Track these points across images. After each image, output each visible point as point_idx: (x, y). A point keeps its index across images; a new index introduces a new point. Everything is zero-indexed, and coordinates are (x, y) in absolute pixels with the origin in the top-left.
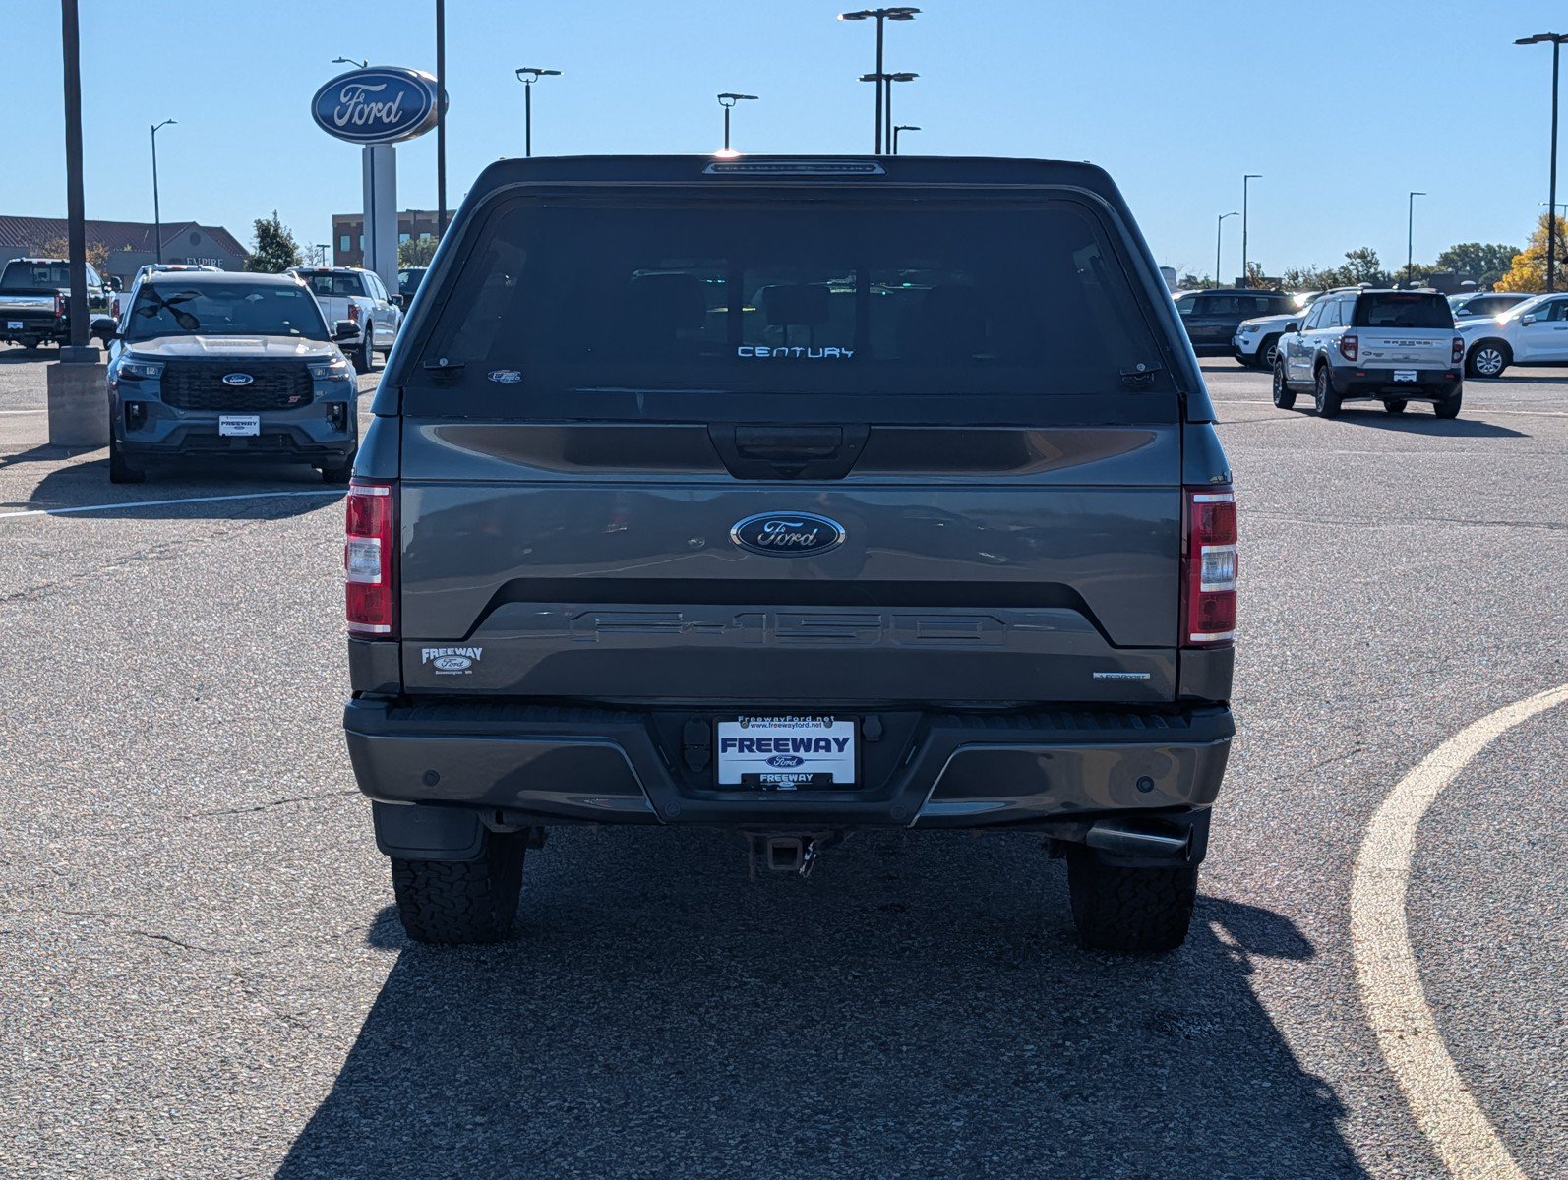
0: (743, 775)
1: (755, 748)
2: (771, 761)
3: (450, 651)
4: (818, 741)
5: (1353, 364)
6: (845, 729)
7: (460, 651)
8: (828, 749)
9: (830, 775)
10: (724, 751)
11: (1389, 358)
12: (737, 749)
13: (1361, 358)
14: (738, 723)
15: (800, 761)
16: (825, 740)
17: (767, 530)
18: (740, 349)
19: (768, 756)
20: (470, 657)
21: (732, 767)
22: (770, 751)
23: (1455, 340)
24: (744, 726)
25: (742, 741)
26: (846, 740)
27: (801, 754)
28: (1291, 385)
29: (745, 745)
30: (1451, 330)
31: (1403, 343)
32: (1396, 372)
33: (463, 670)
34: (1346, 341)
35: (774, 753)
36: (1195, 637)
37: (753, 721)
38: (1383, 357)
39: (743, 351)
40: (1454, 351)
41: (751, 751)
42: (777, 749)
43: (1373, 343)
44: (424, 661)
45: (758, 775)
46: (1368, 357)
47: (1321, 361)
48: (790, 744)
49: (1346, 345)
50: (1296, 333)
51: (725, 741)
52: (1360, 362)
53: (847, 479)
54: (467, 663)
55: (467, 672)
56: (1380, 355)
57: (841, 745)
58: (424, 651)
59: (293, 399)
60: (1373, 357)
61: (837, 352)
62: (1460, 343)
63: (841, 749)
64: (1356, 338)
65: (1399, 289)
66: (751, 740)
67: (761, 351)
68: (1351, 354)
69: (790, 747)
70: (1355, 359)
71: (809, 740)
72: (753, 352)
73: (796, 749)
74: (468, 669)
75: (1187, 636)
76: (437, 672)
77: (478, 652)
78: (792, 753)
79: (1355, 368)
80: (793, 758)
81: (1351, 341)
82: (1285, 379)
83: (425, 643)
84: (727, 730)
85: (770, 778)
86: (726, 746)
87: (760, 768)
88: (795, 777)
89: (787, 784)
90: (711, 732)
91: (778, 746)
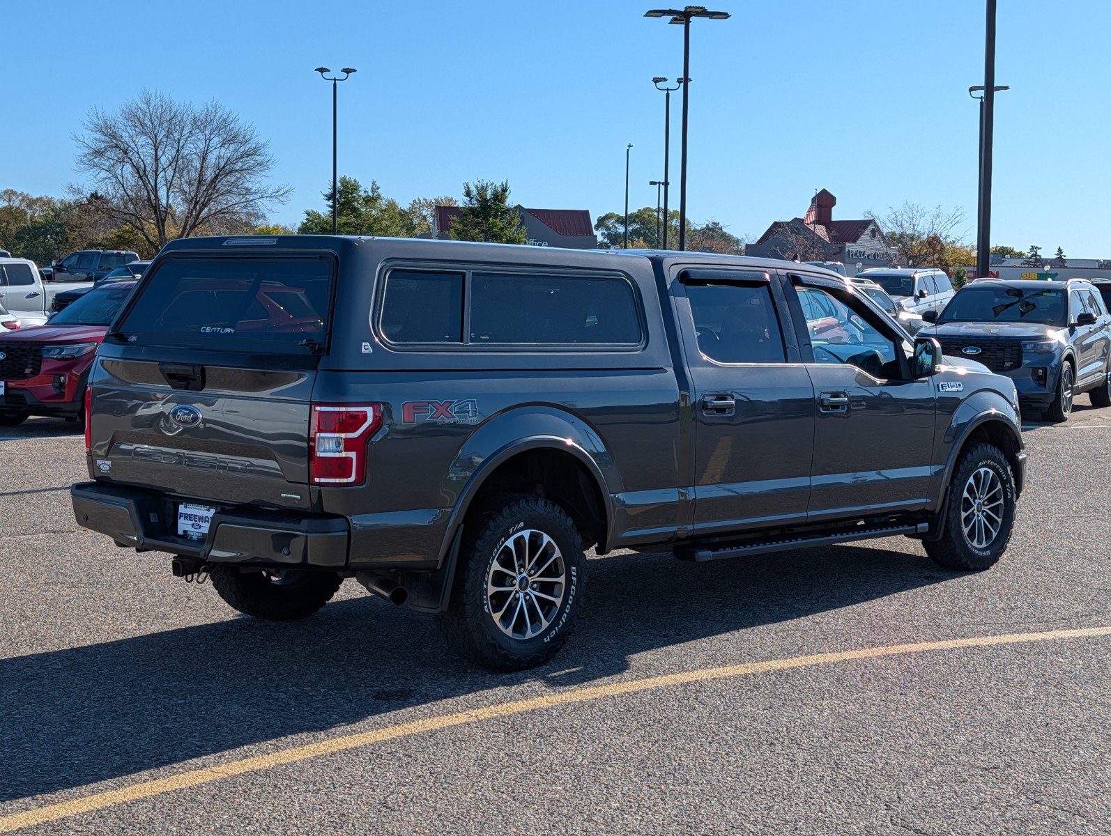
0: (184, 531)
2: (193, 525)
3: (103, 462)
6: (210, 513)
7: (106, 462)
9: (203, 533)
10: (180, 519)
12: (183, 518)
15: (200, 527)
16: (206, 517)
19: (192, 523)
20: (108, 465)
21: (182, 526)
22: (193, 521)
25: (185, 514)
26: (210, 517)
27: (200, 523)
29: (188, 517)
36: (317, 480)
37: (188, 506)
39: (203, 329)
41: (187, 520)
42: (195, 520)
45: (187, 531)
48: (198, 518)
51: (181, 513)
54: (108, 468)
55: (107, 473)
58: (99, 460)
59: (1008, 364)
63: (208, 522)
66: (187, 514)
71: (202, 516)
73: (200, 521)
74: (108, 470)
75: (313, 480)
76: (100, 471)
77: (110, 463)
78: (198, 522)
80: (198, 525)
84: (182, 509)
85: (191, 533)
86: (181, 516)
87: (189, 528)
88: (197, 534)
89: (195, 538)
90: (177, 509)
91: (195, 518)
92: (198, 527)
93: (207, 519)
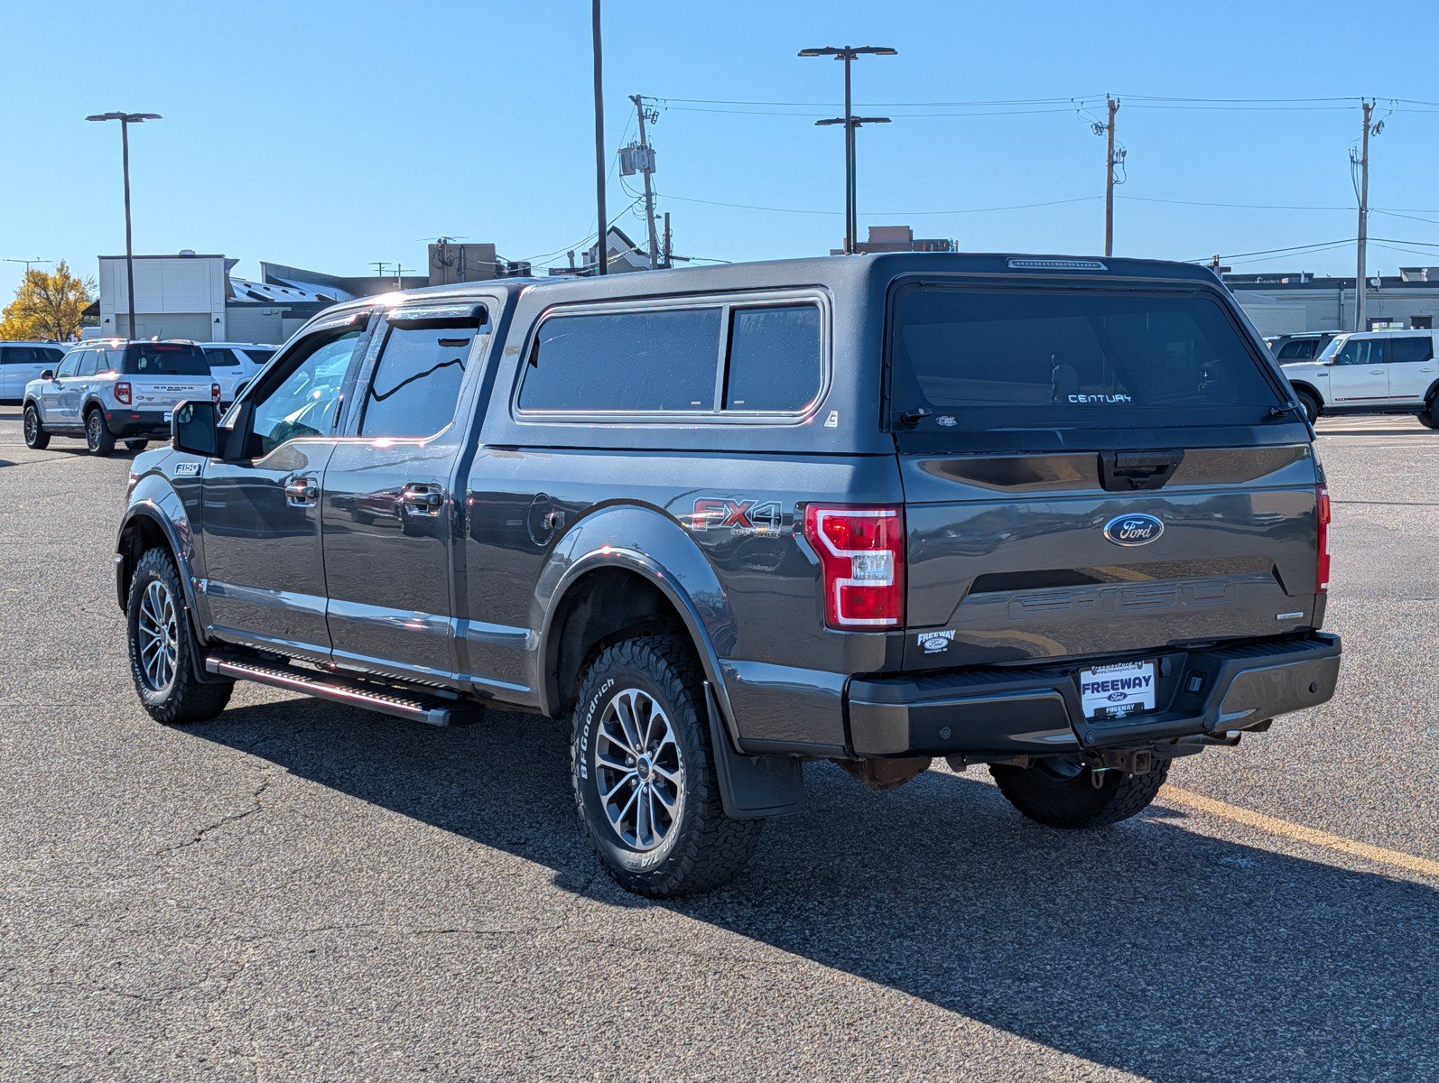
0: (1096, 709)
1: (1100, 689)
2: (1110, 698)
3: (936, 634)
4: (1135, 679)
5: (127, 407)
6: (1148, 669)
7: (942, 634)
8: (1140, 685)
9: (1142, 704)
10: (1084, 693)
11: (159, 401)
12: (1090, 691)
13: (135, 402)
14: (1091, 672)
15: (1125, 696)
16: (1138, 678)
17: (1126, 528)
18: (1070, 396)
19: (1107, 694)
20: (947, 638)
21: (1091, 703)
22: (1109, 690)
23: (214, 385)
24: (1094, 673)
25: (1093, 684)
26: (1150, 677)
27: (1126, 691)
28: (48, 427)
29: (1097, 687)
30: (209, 377)
31: (170, 389)
32: (165, 414)
33: (942, 648)
34: (120, 386)
35: (1112, 692)
37: (1100, 669)
38: (154, 401)
39: (1072, 398)
40: (213, 395)
41: (1098, 692)
42: (1113, 689)
43: (144, 388)
44: (919, 644)
45: (1105, 708)
46: (141, 401)
47: (92, 406)
48: (1120, 683)
49: (119, 391)
50: (50, 380)
51: (1084, 685)
52: (135, 405)
53: (1164, 489)
54: (945, 643)
55: (944, 650)
56: (151, 399)
57: (1147, 681)
58: (920, 636)
60: (144, 401)
61: (1122, 398)
62: (217, 388)
63: (1147, 685)
64: (129, 384)
65: (159, 340)
66: (1098, 684)
67: (1082, 398)
68: (125, 398)
69: (1120, 686)
70: (130, 403)
71: (1130, 679)
72: (1077, 399)
73: (1123, 688)
74: (945, 647)
76: (926, 652)
77: (953, 633)
78: (1121, 690)
79: (130, 411)
80: (1122, 694)
81: (125, 387)
82: (40, 422)
83: (920, 630)
84: (1086, 677)
85: (1112, 710)
86: (1085, 689)
87: (1105, 703)
88: (1124, 708)
89: (1121, 713)
90: (1077, 680)
91: (1113, 685)
92: (1121, 698)
93: (1137, 682)
